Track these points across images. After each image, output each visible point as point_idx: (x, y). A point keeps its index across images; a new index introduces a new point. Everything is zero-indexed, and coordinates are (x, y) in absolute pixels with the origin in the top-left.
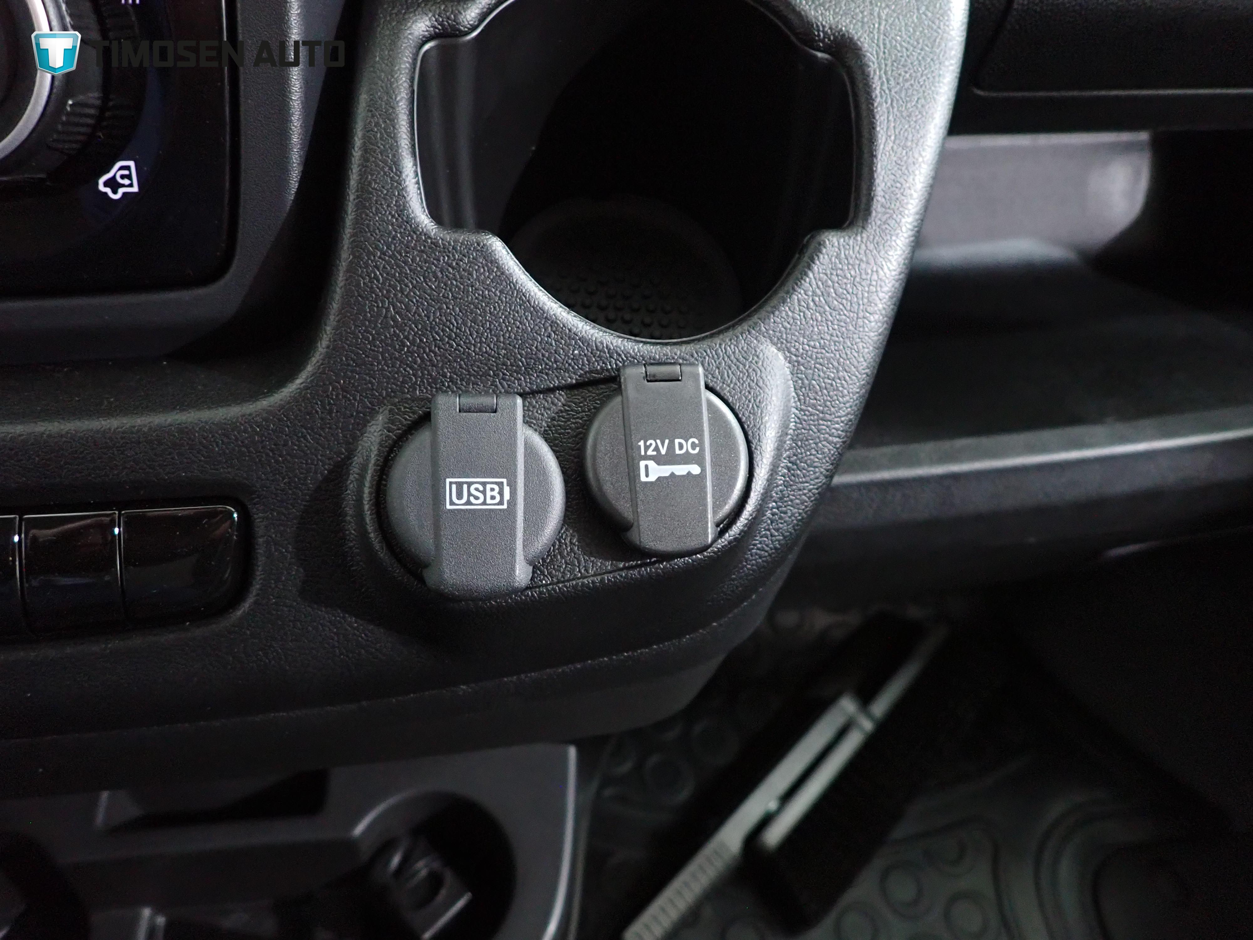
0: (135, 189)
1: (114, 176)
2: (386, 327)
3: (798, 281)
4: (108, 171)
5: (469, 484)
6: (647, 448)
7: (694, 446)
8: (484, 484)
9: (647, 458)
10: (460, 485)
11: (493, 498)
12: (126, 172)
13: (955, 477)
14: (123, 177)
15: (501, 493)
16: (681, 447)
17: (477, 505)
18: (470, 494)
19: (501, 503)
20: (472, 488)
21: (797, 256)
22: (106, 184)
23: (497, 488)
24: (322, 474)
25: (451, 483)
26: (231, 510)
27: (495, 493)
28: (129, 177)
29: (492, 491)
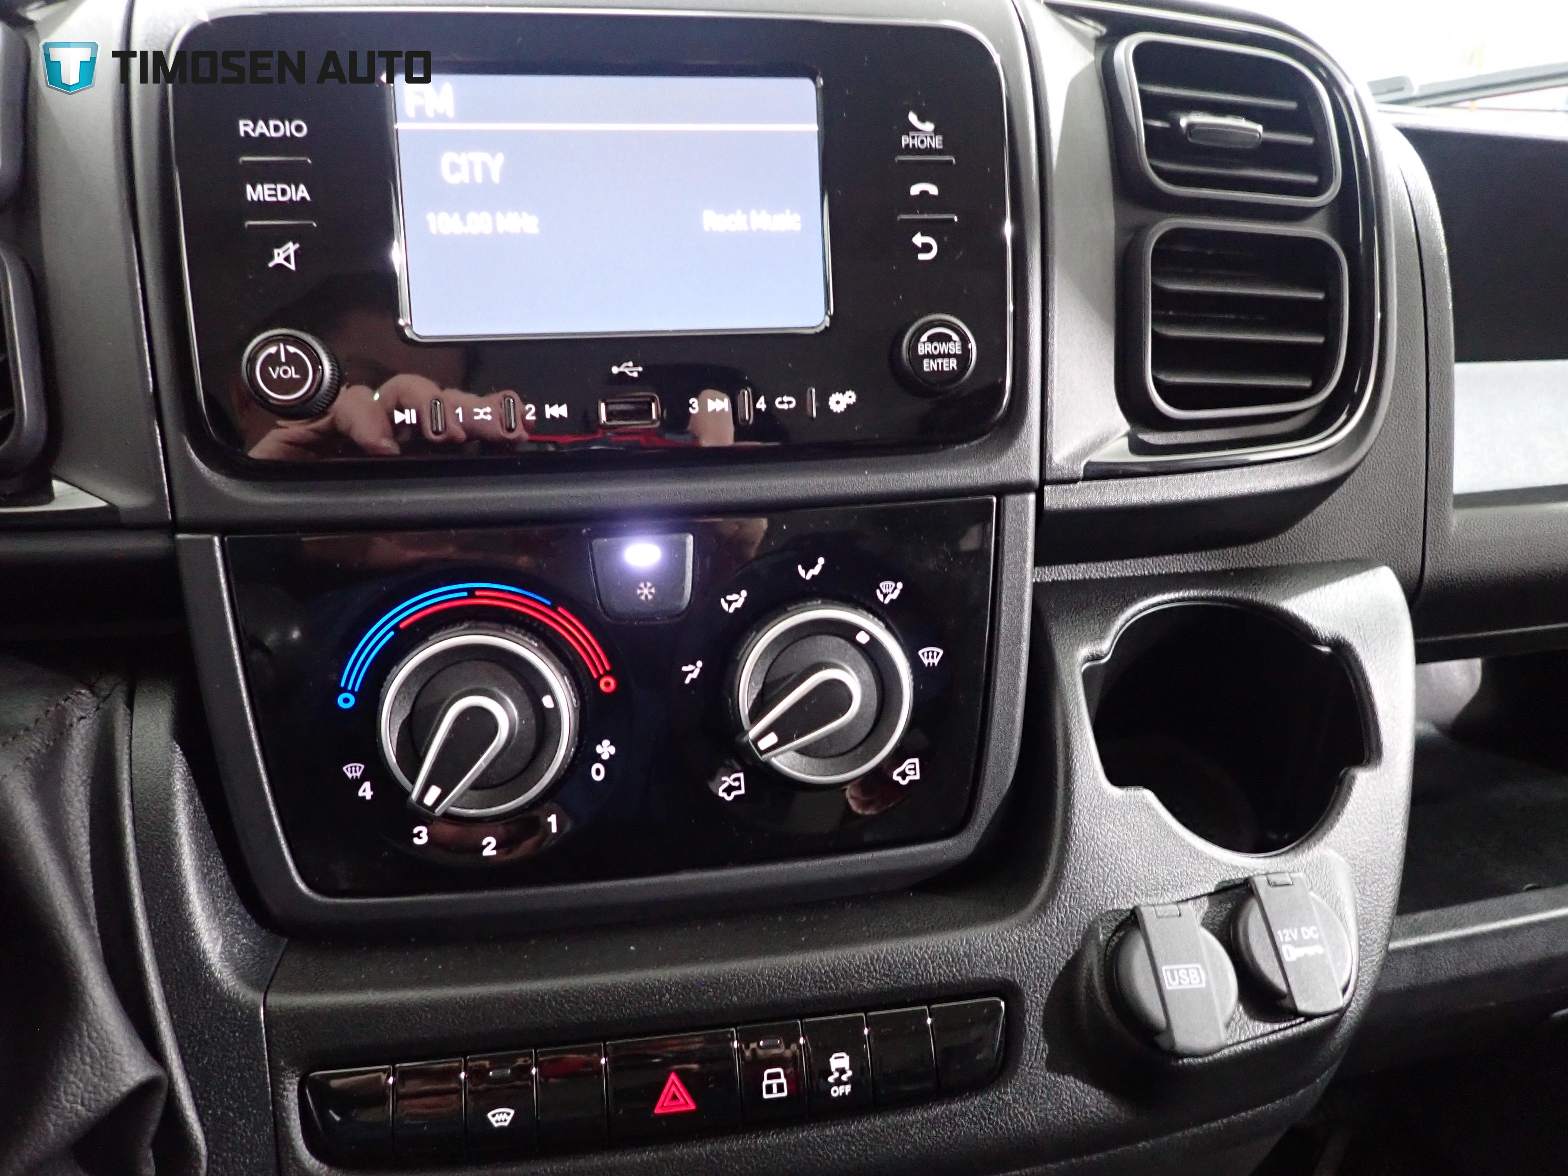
0: (918, 777)
1: (904, 770)
2: (1093, 860)
3: (1343, 806)
4: (900, 765)
5: (1178, 970)
6: (1284, 936)
7: (1315, 932)
8: (1187, 969)
9: (1284, 942)
10: (1172, 971)
11: (1195, 979)
12: (912, 766)
13: (1427, 947)
14: (910, 769)
15: (1199, 974)
16: (1306, 933)
17: (1185, 985)
18: (1180, 978)
19: (1201, 982)
20: (1180, 972)
21: (1337, 787)
22: (898, 775)
23: (1196, 972)
24: (1059, 970)
25: (1166, 970)
26: (997, 1001)
27: (1196, 975)
28: (915, 769)
29: (1194, 975)
